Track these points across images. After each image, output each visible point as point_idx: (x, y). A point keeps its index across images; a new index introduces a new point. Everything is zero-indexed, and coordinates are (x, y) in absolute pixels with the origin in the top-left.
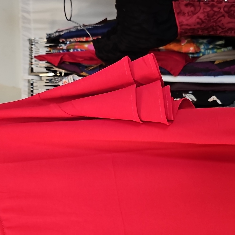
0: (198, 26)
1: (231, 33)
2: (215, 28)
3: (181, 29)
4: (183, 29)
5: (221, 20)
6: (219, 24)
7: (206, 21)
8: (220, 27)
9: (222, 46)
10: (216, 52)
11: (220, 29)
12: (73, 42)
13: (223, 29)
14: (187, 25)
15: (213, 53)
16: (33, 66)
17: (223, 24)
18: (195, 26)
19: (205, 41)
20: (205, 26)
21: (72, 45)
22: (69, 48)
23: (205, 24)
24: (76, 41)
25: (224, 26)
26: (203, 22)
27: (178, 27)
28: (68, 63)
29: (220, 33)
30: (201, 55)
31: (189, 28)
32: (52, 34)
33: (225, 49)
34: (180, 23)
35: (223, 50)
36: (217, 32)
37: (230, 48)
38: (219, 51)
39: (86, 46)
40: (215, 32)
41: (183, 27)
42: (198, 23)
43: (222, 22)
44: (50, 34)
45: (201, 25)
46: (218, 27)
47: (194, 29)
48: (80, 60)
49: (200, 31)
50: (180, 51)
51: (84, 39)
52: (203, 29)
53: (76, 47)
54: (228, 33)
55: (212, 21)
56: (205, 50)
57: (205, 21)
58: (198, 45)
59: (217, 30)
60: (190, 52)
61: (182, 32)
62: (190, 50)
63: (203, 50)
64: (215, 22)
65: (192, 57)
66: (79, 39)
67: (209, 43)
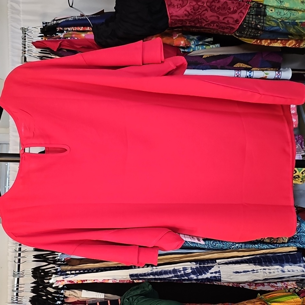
0: (186, 18)
1: (214, 25)
2: (200, 20)
3: (171, 19)
4: (173, 20)
5: (205, 14)
6: (203, 17)
7: (193, 14)
8: (204, 20)
9: (210, 43)
10: (205, 48)
11: (205, 22)
12: (70, 31)
13: (207, 22)
14: (176, 16)
15: (202, 49)
16: (26, 55)
17: (206, 17)
18: (183, 17)
19: (195, 37)
20: (191, 18)
21: (69, 34)
22: (66, 36)
23: (192, 17)
24: (74, 30)
25: (207, 19)
26: (190, 14)
27: (169, 17)
28: (65, 50)
29: (205, 25)
30: (192, 50)
31: (178, 18)
32: (49, 23)
33: (214, 46)
34: (170, 14)
35: (211, 46)
36: (202, 25)
37: (218, 45)
38: (208, 47)
39: (83, 35)
40: (201, 24)
41: (173, 18)
42: (186, 15)
43: (205, 15)
44: (46, 23)
45: (188, 17)
46: (202, 20)
47: (182, 20)
48: (78, 47)
49: (188, 22)
50: (171, 44)
51: (82, 29)
52: (190, 21)
53: (73, 35)
54: (211, 26)
55: (197, 13)
56: (196, 46)
57: (191, 13)
58: (189, 40)
59: (202, 23)
60: (181, 45)
61: (172, 22)
62: (181, 44)
63: (193, 46)
64: (199, 14)
65: (183, 51)
66: (76, 29)
67: (199, 39)
